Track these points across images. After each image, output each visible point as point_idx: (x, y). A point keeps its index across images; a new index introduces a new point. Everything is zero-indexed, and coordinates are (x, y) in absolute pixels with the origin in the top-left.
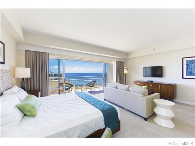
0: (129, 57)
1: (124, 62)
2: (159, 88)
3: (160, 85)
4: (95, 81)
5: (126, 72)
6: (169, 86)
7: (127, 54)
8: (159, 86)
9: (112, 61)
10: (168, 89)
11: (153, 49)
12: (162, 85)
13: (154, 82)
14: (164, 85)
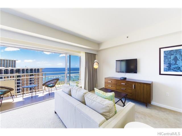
0: (101, 48)
1: (95, 54)
2: (133, 88)
3: (134, 83)
4: (58, 79)
5: (96, 66)
6: (145, 85)
7: (99, 44)
8: (133, 85)
9: (79, 52)
10: (144, 89)
11: (126, 37)
12: (137, 84)
13: (127, 80)
14: (139, 84)
